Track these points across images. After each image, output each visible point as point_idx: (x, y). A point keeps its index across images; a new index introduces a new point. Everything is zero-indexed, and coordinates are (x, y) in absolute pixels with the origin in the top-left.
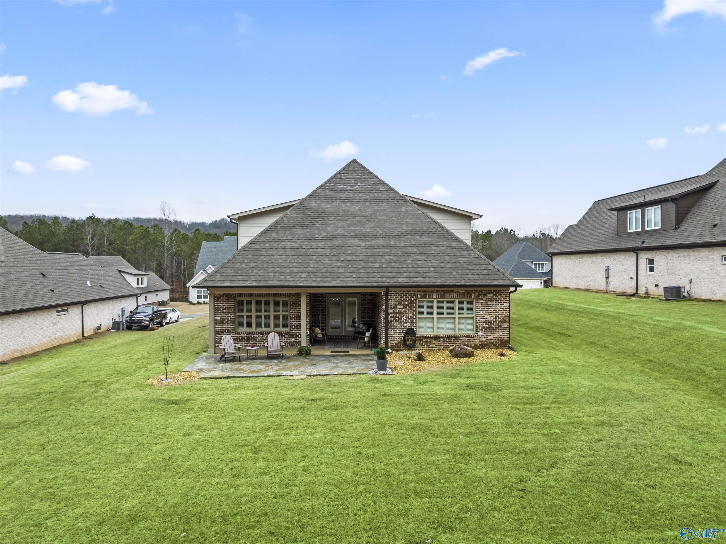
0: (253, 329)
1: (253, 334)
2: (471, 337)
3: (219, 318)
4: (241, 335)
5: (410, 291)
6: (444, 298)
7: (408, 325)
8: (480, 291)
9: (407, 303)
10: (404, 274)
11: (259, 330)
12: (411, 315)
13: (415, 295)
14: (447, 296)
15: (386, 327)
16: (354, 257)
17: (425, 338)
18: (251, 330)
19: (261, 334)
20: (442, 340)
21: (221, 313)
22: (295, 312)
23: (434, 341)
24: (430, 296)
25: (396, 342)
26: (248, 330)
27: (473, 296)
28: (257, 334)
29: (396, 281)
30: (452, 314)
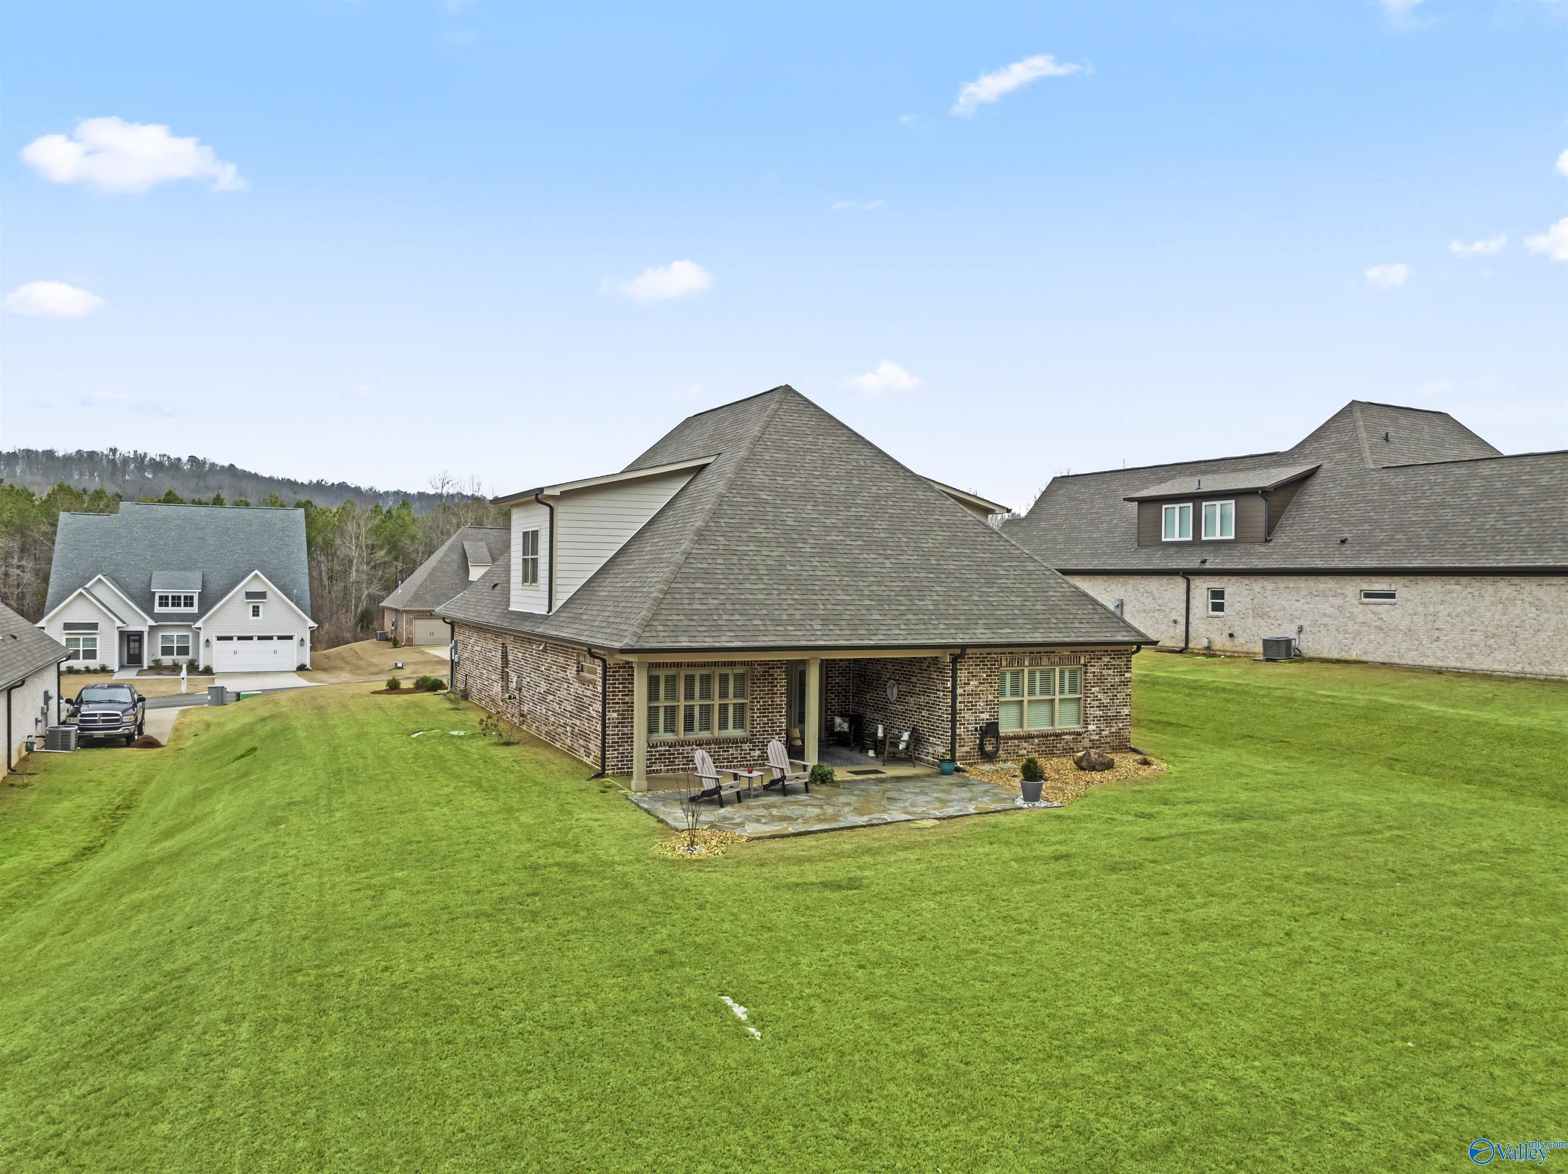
0: (682, 735)
1: (682, 746)
2: (1079, 734)
3: (615, 715)
4: (659, 749)
5: (990, 654)
6: (1041, 665)
7: (985, 716)
8: (1092, 652)
9: (985, 675)
10: (979, 621)
11: (691, 736)
12: (990, 697)
13: (997, 661)
14: (1045, 661)
15: (953, 721)
16: (884, 588)
17: (1011, 738)
18: (676, 737)
19: (697, 745)
20: (1036, 741)
21: (618, 703)
22: (761, 698)
23: (1025, 745)
24: (1021, 663)
25: (967, 749)
26: (670, 737)
27: (1082, 662)
28: (689, 745)
29: (973, 636)
30: (1048, 693)
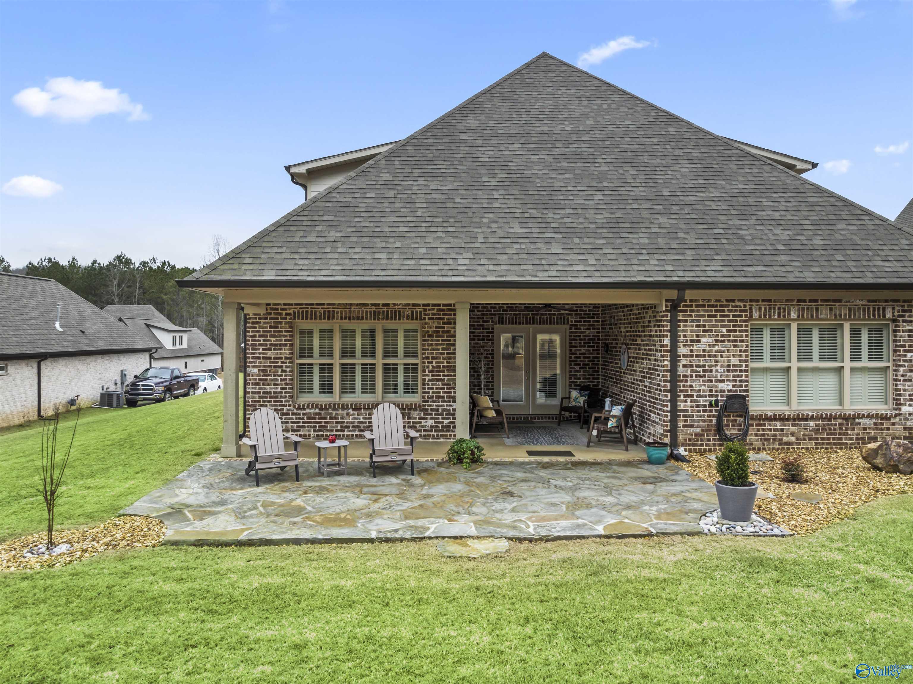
0: (335, 397)
1: (334, 409)
2: (886, 418)
3: (255, 371)
4: (308, 411)
5: (733, 301)
6: (818, 319)
7: (727, 386)
8: (904, 301)
9: (724, 330)
10: (716, 257)
11: (348, 399)
12: (734, 361)
13: (745, 311)
14: (824, 313)
15: (674, 392)
17: (770, 419)
18: (331, 399)
19: (353, 410)
20: (812, 424)
21: (259, 358)
22: (433, 358)
23: (793, 429)
24: (783, 314)
25: (698, 430)
26: (325, 399)
27: (889, 315)
28: (343, 409)
29: (700, 274)
30: (834, 358)
